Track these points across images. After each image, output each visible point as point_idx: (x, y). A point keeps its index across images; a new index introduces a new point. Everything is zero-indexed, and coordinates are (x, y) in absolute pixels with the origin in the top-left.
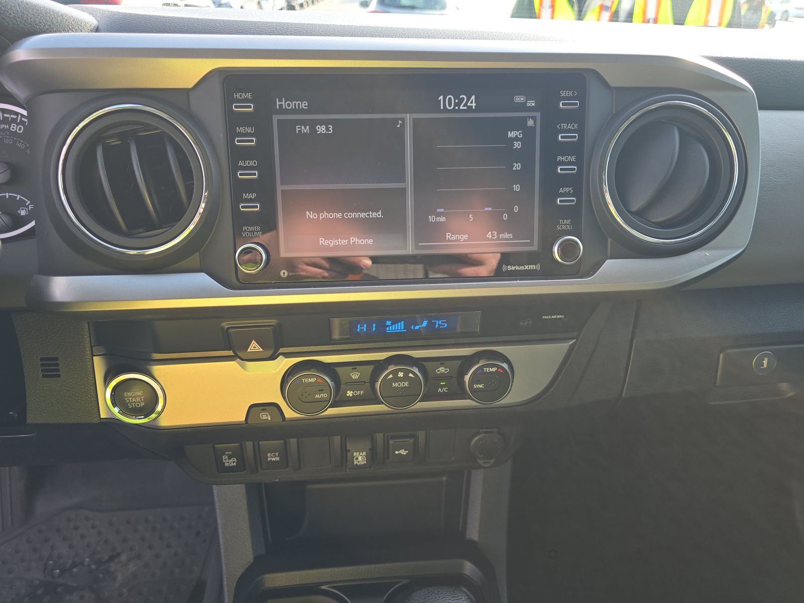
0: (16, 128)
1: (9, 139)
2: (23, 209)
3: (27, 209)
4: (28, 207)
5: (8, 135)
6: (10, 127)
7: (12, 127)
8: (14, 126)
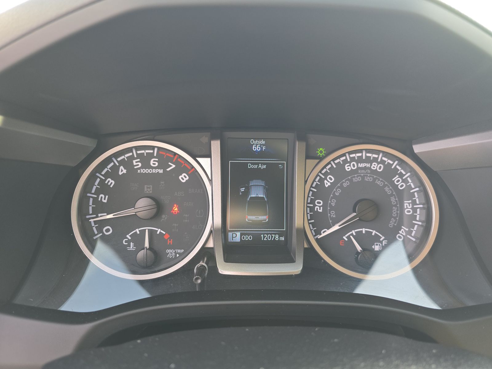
0: (377, 167)
1: (370, 177)
2: (377, 245)
3: (381, 245)
4: (381, 242)
5: (369, 174)
6: (371, 165)
7: (373, 165)
8: (375, 165)
